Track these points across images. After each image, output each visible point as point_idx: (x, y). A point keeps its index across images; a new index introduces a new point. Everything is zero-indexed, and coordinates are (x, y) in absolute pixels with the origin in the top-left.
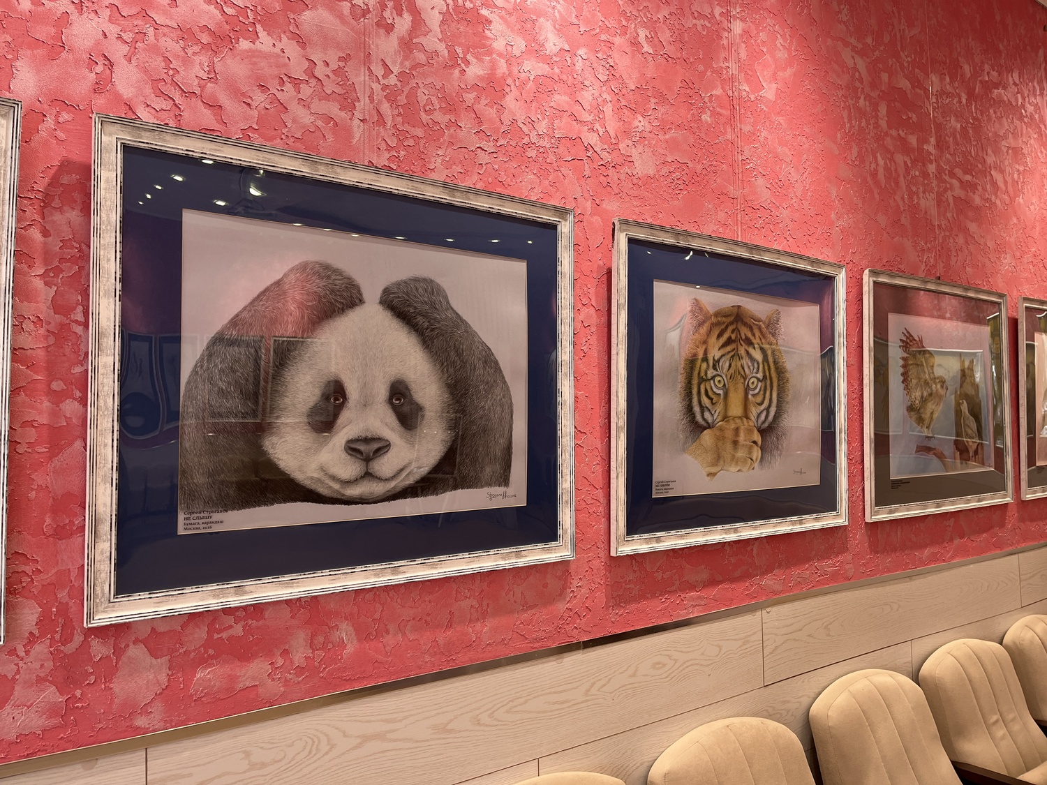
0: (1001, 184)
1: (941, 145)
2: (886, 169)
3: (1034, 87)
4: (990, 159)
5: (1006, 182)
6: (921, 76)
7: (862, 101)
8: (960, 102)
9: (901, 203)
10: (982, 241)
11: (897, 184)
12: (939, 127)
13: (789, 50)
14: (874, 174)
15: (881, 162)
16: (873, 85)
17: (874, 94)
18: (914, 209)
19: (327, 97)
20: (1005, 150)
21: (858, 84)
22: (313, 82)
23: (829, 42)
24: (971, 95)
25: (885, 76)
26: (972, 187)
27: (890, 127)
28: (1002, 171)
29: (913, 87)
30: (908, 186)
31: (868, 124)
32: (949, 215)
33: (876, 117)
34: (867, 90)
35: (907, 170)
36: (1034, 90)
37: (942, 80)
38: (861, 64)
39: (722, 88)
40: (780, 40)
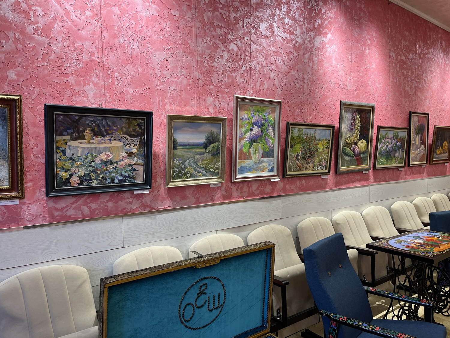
0: (427, 81)
1: (412, 73)
2: (399, 81)
3: (437, 52)
4: (424, 75)
5: (428, 80)
6: (407, 55)
7: (394, 64)
8: (417, 60)
9: (402, 89)
10: (421, 97)
11: (401, 84)
12: (412, 68)
13: (378, 55)
14: (396, 83)
15: (397, 79)
16: (396, 60)
17: (396, 62)
18: (405, 90)
19: (301, 81)
20: (428, 71)
21: (393, 60)
22: (299, 79)
23: (387, 51)
24: (420, 58)
25: (399, 57)
26: (419, 83)
27: (400, 70)
28: (427, 78)
29: (406, 58)
30: (404, 85)
31: (395, 70)
32: (413, 91)
33: (397, 68)
34: (395, 61)
35: (404, 80)
36: (437, 53)
37: (413, 55)
38: (394, 55)
39: (364, 67)
40: (376, 53)
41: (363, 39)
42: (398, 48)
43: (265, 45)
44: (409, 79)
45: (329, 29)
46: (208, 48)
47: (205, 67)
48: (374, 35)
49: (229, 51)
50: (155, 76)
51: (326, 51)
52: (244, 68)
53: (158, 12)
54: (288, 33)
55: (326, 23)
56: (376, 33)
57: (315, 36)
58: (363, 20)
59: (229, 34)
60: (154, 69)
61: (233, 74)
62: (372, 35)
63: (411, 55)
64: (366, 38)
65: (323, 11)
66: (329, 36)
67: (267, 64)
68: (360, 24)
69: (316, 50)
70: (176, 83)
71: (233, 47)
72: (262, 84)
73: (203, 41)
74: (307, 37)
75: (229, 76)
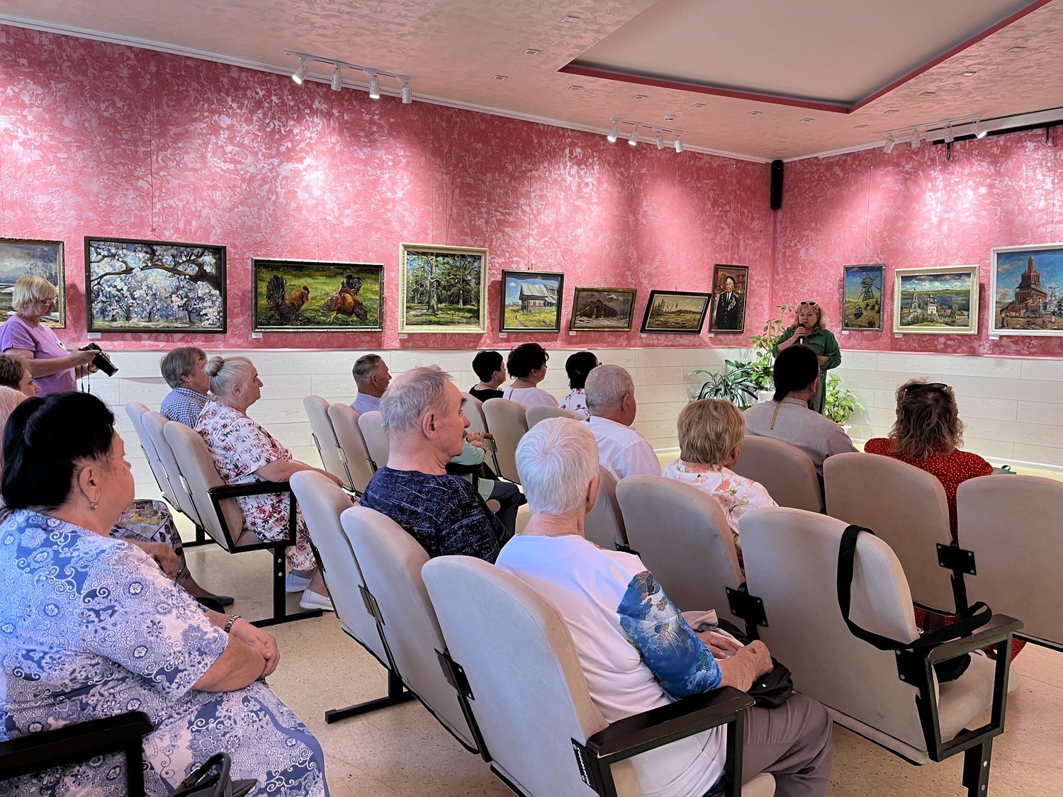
41: (377, 161)
42: (456, 166)
43: (192, 179)
44: (483, 210)
45: (307, 153)
46: (106, 186)
47: (101, 207)
48: (401, 153)
49: (136, 188)
50: (38, 219)
51: (301, 180)
52: (159, 206)
53: (41, 157)
54: (231, 163)
55: (302, 145)
56: (405, 151)
57: (281, 163)
58: (376, 136)
59: (136, 170)
60: (36, 212)
61: (143, 213)
62: (397, 155)
63: (488, 175)
64: (384, 158)
65: (296, 131)
66: (308, 161)
67: (195, 201)
68: (370, 141)
69: (282, 180)
70: (64, 225)
71: (141, 183)
72: (188, 222)
73: (99, 180)
74: (266, 166)
75: (135, 215)
